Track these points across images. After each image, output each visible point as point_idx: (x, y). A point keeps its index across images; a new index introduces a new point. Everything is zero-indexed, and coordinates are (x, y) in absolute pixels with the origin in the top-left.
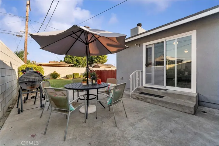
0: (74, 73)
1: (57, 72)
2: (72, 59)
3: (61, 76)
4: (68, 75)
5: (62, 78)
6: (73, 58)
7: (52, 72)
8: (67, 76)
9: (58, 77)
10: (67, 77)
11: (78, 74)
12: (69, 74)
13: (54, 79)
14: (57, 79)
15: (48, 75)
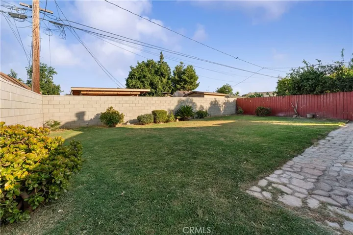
0: (156, 111)
1: (116, 109)
2: (143, 82)
3: (125, 120)
4: (143, 117)
5: (129, 124)
6: (144, 80)
7: (104, 111)
8: (139, 118)
9: (118, 122)
10: (140, 121)
11: (163, 112)
12: (142, 113)
13: (111, 126)
14: (117, 126)
15: (96, 117)
